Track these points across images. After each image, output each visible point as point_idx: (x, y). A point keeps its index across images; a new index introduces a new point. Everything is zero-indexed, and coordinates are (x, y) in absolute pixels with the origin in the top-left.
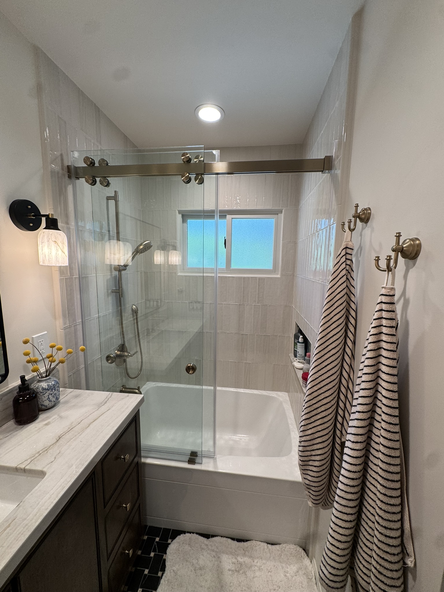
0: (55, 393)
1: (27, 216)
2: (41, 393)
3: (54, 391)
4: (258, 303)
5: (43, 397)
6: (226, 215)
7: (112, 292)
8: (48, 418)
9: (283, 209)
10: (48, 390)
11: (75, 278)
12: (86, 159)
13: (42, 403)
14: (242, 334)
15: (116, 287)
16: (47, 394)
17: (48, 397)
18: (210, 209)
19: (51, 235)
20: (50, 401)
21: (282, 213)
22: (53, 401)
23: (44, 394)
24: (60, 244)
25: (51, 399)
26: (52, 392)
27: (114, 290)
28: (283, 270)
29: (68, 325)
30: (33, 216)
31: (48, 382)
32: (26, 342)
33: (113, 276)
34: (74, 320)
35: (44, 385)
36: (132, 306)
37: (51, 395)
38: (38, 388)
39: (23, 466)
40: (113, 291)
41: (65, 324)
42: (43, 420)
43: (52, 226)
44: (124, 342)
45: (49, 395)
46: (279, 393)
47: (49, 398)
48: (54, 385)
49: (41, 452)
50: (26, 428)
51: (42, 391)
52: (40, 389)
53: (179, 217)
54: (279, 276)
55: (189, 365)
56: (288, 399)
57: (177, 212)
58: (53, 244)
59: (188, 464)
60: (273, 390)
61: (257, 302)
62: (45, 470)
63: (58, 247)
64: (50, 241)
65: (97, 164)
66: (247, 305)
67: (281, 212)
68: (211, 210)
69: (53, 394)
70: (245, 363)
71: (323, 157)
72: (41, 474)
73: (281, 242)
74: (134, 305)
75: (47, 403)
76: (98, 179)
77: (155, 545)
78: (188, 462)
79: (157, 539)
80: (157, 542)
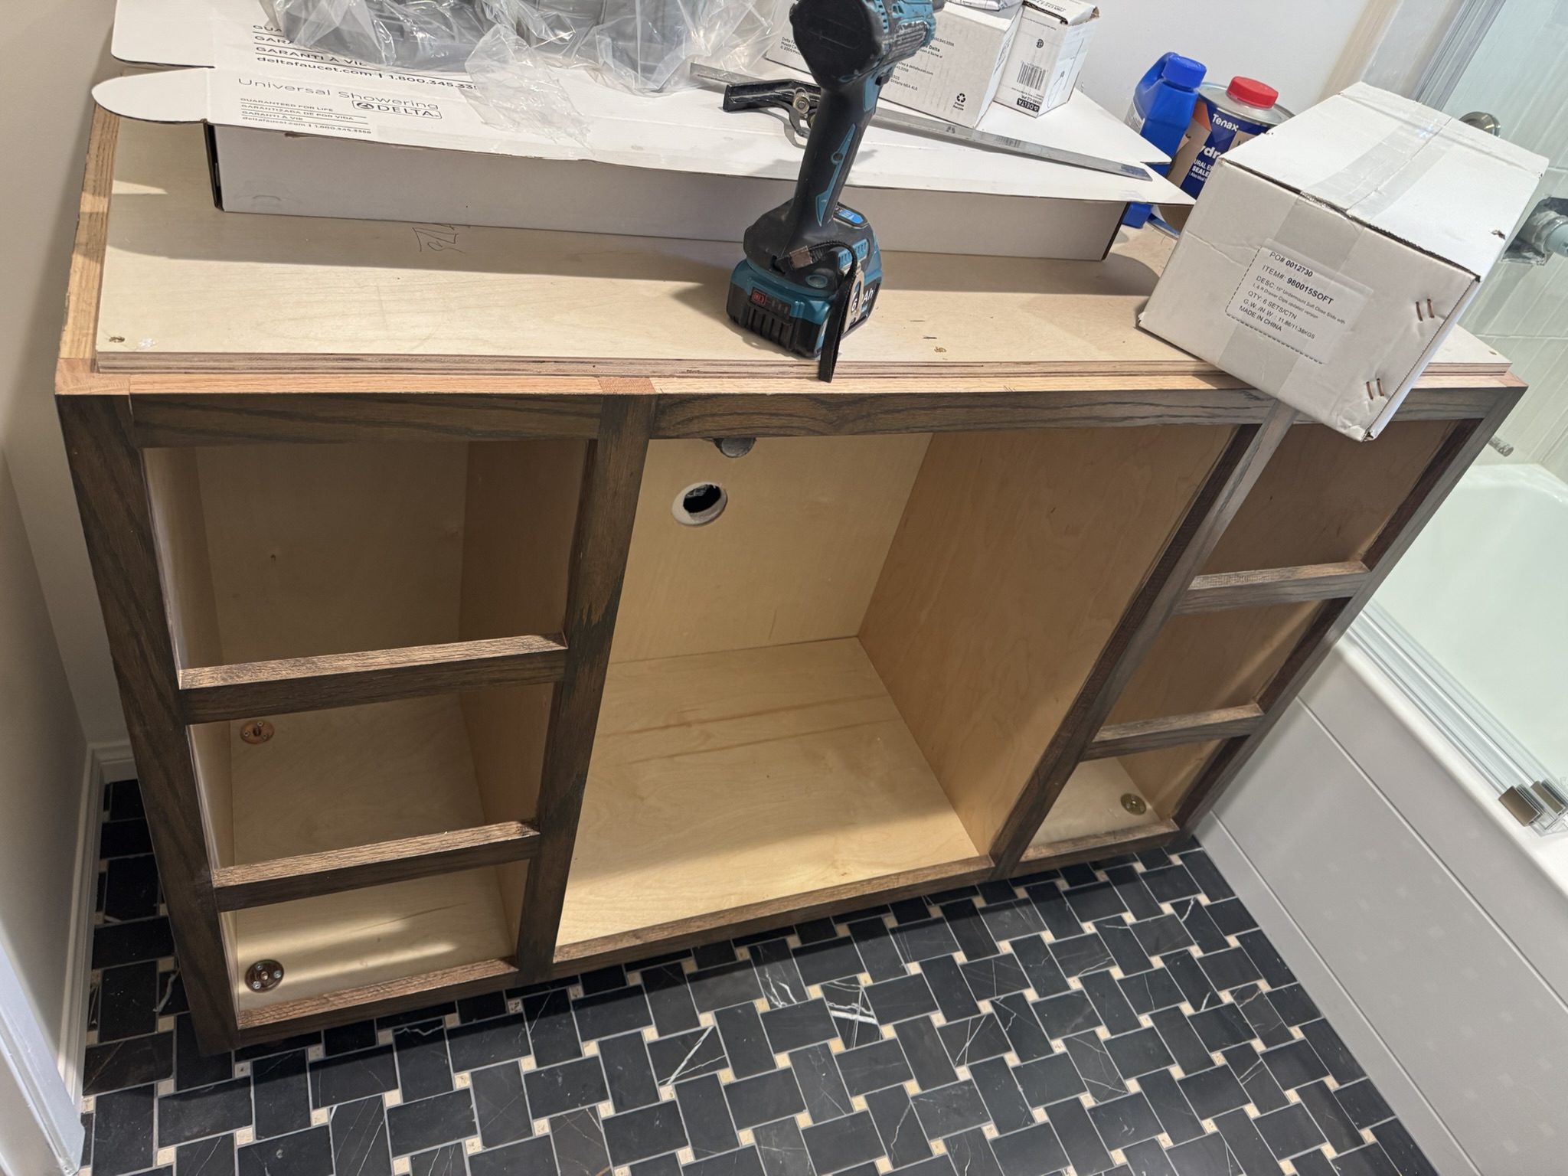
59: (1502, 801)
77: (1188, 902)
78: (1503, 791)
79: (1204, 900)
80: (1197, 902)
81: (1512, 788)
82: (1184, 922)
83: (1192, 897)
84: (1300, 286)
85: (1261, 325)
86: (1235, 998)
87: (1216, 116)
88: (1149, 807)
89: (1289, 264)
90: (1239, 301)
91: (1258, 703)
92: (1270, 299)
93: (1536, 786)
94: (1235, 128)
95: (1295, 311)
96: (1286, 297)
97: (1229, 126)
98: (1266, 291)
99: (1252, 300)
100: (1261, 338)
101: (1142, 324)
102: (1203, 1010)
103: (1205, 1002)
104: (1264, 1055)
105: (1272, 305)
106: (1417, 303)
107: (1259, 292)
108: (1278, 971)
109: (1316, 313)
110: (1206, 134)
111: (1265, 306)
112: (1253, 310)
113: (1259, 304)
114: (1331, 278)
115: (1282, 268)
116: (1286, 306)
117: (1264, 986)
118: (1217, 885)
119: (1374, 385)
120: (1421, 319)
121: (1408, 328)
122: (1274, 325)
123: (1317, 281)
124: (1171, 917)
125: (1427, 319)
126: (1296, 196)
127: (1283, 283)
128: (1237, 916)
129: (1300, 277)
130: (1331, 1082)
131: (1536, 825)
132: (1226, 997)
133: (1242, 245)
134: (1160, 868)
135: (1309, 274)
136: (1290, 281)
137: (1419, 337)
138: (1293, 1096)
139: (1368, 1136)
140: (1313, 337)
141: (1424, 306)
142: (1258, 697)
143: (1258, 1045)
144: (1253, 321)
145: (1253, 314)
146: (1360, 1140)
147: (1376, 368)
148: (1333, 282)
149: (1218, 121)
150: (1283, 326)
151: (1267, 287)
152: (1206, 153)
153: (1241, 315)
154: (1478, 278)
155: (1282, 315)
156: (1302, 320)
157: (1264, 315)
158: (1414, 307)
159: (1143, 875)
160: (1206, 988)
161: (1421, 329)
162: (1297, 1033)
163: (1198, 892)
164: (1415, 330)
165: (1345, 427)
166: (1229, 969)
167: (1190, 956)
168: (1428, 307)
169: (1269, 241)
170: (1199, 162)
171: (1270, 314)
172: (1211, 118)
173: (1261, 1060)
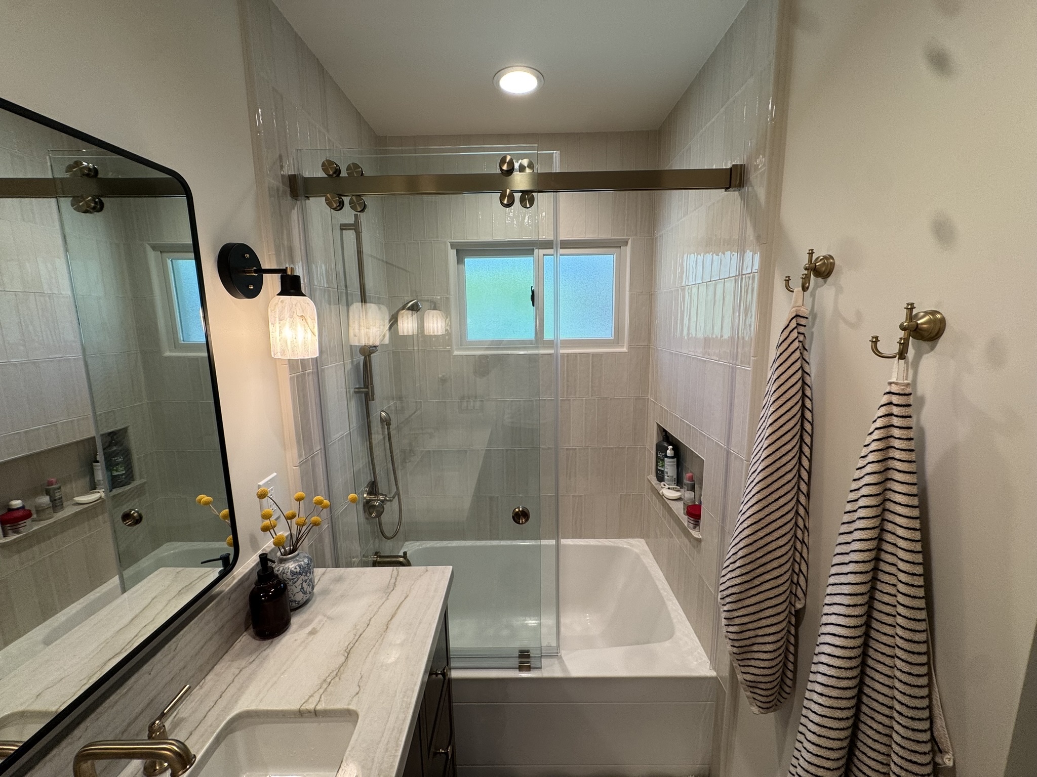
0: (310, 578)
1: (245, 272)
2: (290, 580)
3: (308, 574)
4: (592, 396)
5: (293, 587)
6: (533, 249)
7: (355, 392)
8: (308, 622)
9: (629, 239)
10: (300, 574)
11: (308, 374)
12: (327, 165)
13: (293, 598)
14: (567, 449)
15: (359, 382)
16: (299, 582)
17: (302, 586)
18: (506, 240)
19: (296, 305)
20: (305, 593)
21: (627, 245)
22: (308, 592)
23: (296, 582)
24: (309, 320)
25: (305, 589)
26: (306, 578)
27: (357, 388)
28: (631, 340)
29: (304, 458)
30: (255, 271)
31: (297, 560)
32: (262, 496)
33: (355, 363)
34: (311, 448)
35: (291, 566)
36: (381, 413)
37: (305, 582)
38: (284, 573)
39: (310, 706)
40: (357, 390)
41: (300, 456)
42: (301, 626)
43: (292, 290)
44: (374, 479)
45: (302, 584)
46: (630, 540)
47: (302, 588)
48: (308, 564)
49: (329, 680)
50: (278, 643)
51: (291, 578)
52: (289, 574)
53: (452, 254)
54: (625, 350)
55: (517, 510)
56: (646, 548)
57: (449, 244)
58: (298, 320)
59: (519, 671)
60: (620, 536)
61: (590, 395)
62: (352, 707)
63: (306, 325)
64: (295, 315)
65: (344, 174)
66: (573, 400)
67: (626, 243)
68: (508, 241)
69: (308, 581)
70: (573, 496)
71: (729, 166)
72: (349, 716)
73: (627, 293)
74: (383, 411)
75: (300, 597)
76: (346, 200)
93: (519, 656)
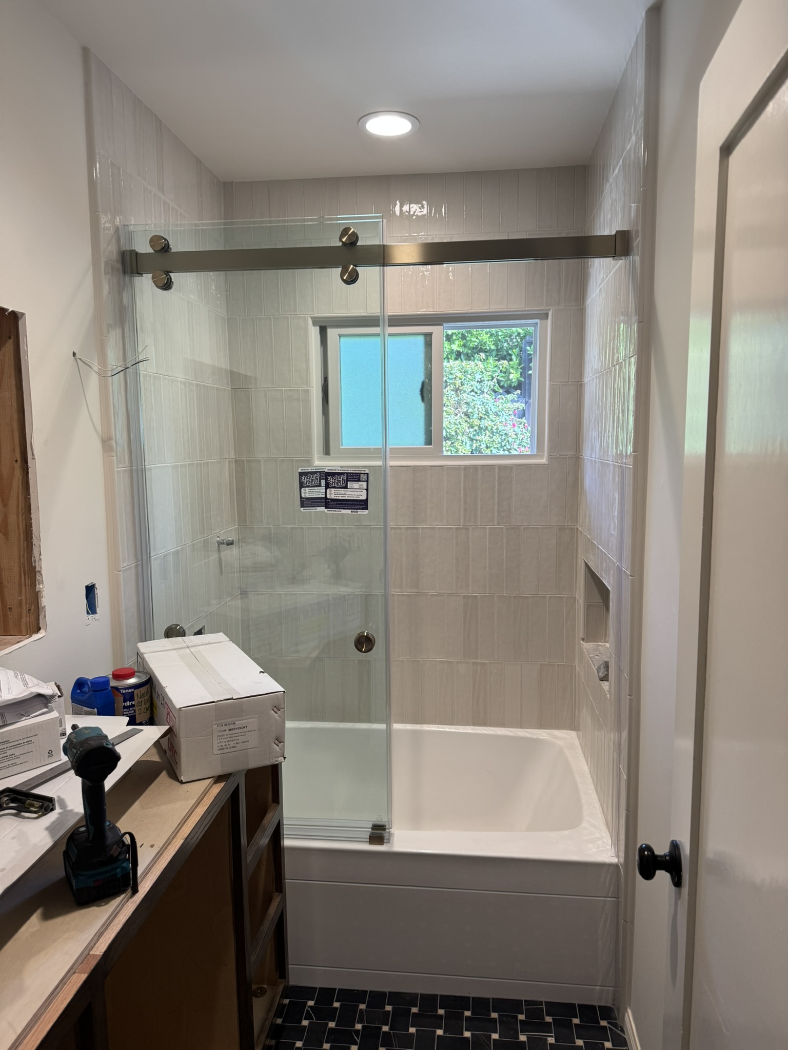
4: (499, 524)
9: (550, 309)
21: (547, 318)
46: (556, 732)
53: (314, 332)
54: (544, 461)
57: (309, 320)
59: (370, 844)
60: (541, 726)
61: (496, 522)
66: (473, 529)
70: (474, 663)
71: (613, 233)
73: (548, 383)
77: (307, 1010)
78: (368, 840)
79: (311, 1003)
80: (310, 1007)
81: (370, 836)
82: (316, 1020)
83: (307, 1007)
84: (234, 729)
85: (229, 750)
86: (361, 1023)
87: (122, 690)
88: (265, 986)
89: (225, 725)
90: (216, 747)
91: (276, 892)
92: (226, 740)
93: (372, 829)
94: (132, 690)
95: (237, 738)
96: (231, 736)
97: (130, 691)
98: (223, 738)
99: (220, 745)
100: (231, 754)
101: (184, 781)
102: (358, 1041)
103: (356, 1038)
104: (391, 1029)
105: (228, 741)
106: (273, 710)
107: (221, 740)
108: (359, 996)
109: (245, 733)
110: (122, 699)
111: (227, 743)
112: (223, 747)
113: (224, 744)
114: (242, 720)
115: (224, 728)
116: (233, 739)
117: (362, 1007)
118: (308, 992)
119: (277, 742)
120: (277, 713)
121: (275, 718)
122: (233, 747)
123: (238, 724)
124: (310, 1023)
125: (279, 712)
126: (214, 704)
127: (228, 732)
128: (326, 995)
129: (232, 727)
130: (415, 1010)
131: (385, 841)
132: (359, 1026)
133: (205, 730)
134: (285, 1011)
135: (234, 724)
136: (229, 730)
137: (279, 719)
138: (412, 1030)
139: (441, 1012)
140: (248, 741)
141: (275, 709)
142: (274, 890)
143: (385, 1028)
144: (225, 751)
145: (224, 749)
146: (441, 1016)
147: (274, 736)
148: (244, 721)
149: (124, 691)
150: (237, 745)
151: (223, 737)
152: (126, 705)
153: (220, 752)
154: (284, 692)
155: (234, 742)
156: (241, 739)
157: (228, 746)
158: (273, 711)
159: (283, 1022)
160: (350, 1032)
161: (279, 716)
162: (389, 1008)
163: (306, 1003)
164: (277, 718)
165: (277, 761)
166: (348, 1016)
167: (332, 1029)
168: (277, 708)
169: (214, 722)
170: (125, 710)
171: (229, 745)
172: (120, 692)
173: (392, 1032)
